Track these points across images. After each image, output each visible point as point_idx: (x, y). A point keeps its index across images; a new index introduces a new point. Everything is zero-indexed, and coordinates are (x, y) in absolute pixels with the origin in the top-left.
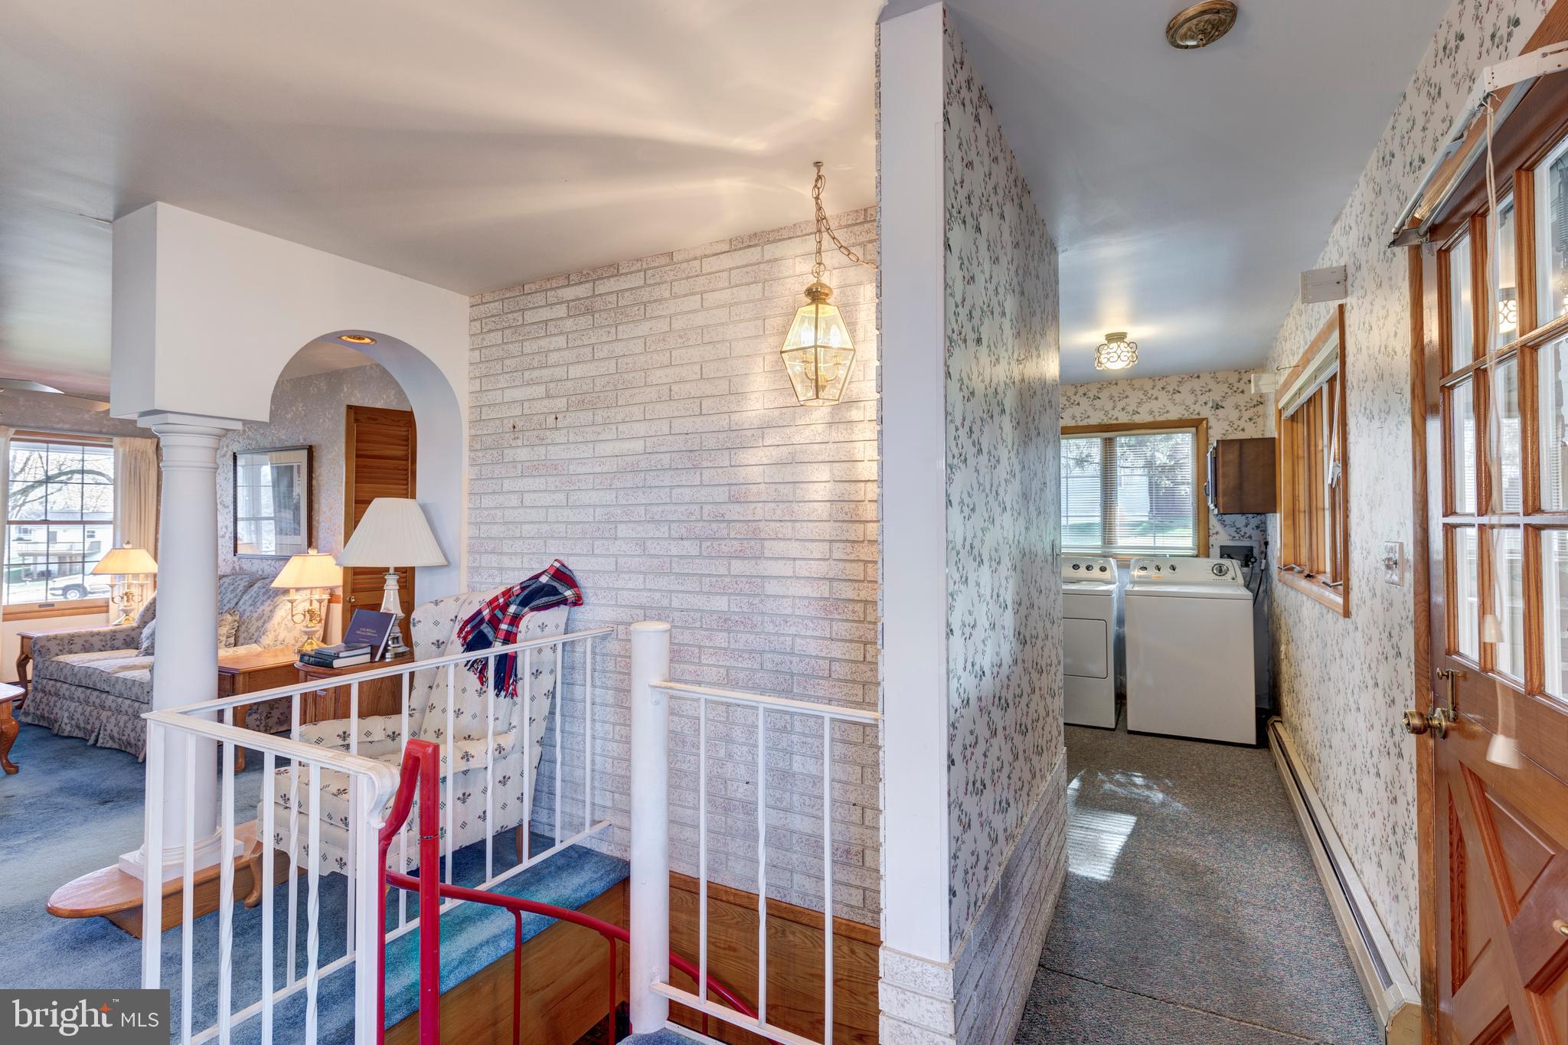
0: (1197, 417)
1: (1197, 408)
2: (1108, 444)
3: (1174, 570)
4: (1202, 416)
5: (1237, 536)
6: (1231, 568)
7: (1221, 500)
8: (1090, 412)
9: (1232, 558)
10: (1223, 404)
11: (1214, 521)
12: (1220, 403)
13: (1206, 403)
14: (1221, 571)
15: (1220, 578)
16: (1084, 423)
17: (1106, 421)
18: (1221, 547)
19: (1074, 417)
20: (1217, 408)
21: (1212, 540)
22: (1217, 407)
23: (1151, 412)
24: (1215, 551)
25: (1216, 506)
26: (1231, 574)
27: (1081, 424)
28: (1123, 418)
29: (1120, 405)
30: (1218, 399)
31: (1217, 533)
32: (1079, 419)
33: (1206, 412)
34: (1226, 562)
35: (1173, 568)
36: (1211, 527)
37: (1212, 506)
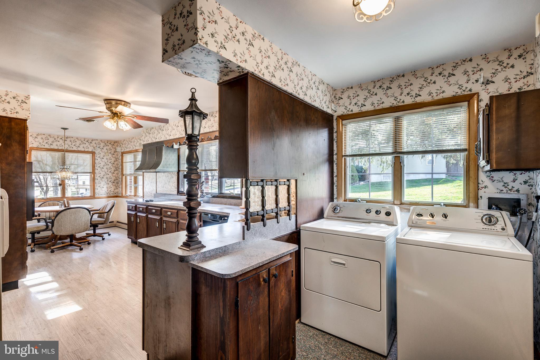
0: (469, 93)
1: (469, 86)
2: (397, 121)
3: (446, 218)
4: (473, 92)
5: (505, 190)
6: (500, 219)
7: (494, 156)
8: (385, 99)
9: (501, 209)
10: (494, 79)
11: (483, 177)
12: (490, 79)
13: (477, 81)
14: (490, 221)
15: (490, 227)
16: (380, 107)
17: (395, 103)
18: (489, 199)
19: (373, 104)
20: (488, 84)
21: (481, 193)
22: (488, 82)
23: (430, 94)
24: (484, 203)
25: (488, 162)
26: (500, 224)
27: (377, 108)
28: (408, 101)
29: (406, 91)
30: (488, 76)
31: (486, 187)
32: (376, 105)
33: (476, 88)
34: (496, 213)
35: (445, 216)
36: (480, 182)
37: (482, 163)
